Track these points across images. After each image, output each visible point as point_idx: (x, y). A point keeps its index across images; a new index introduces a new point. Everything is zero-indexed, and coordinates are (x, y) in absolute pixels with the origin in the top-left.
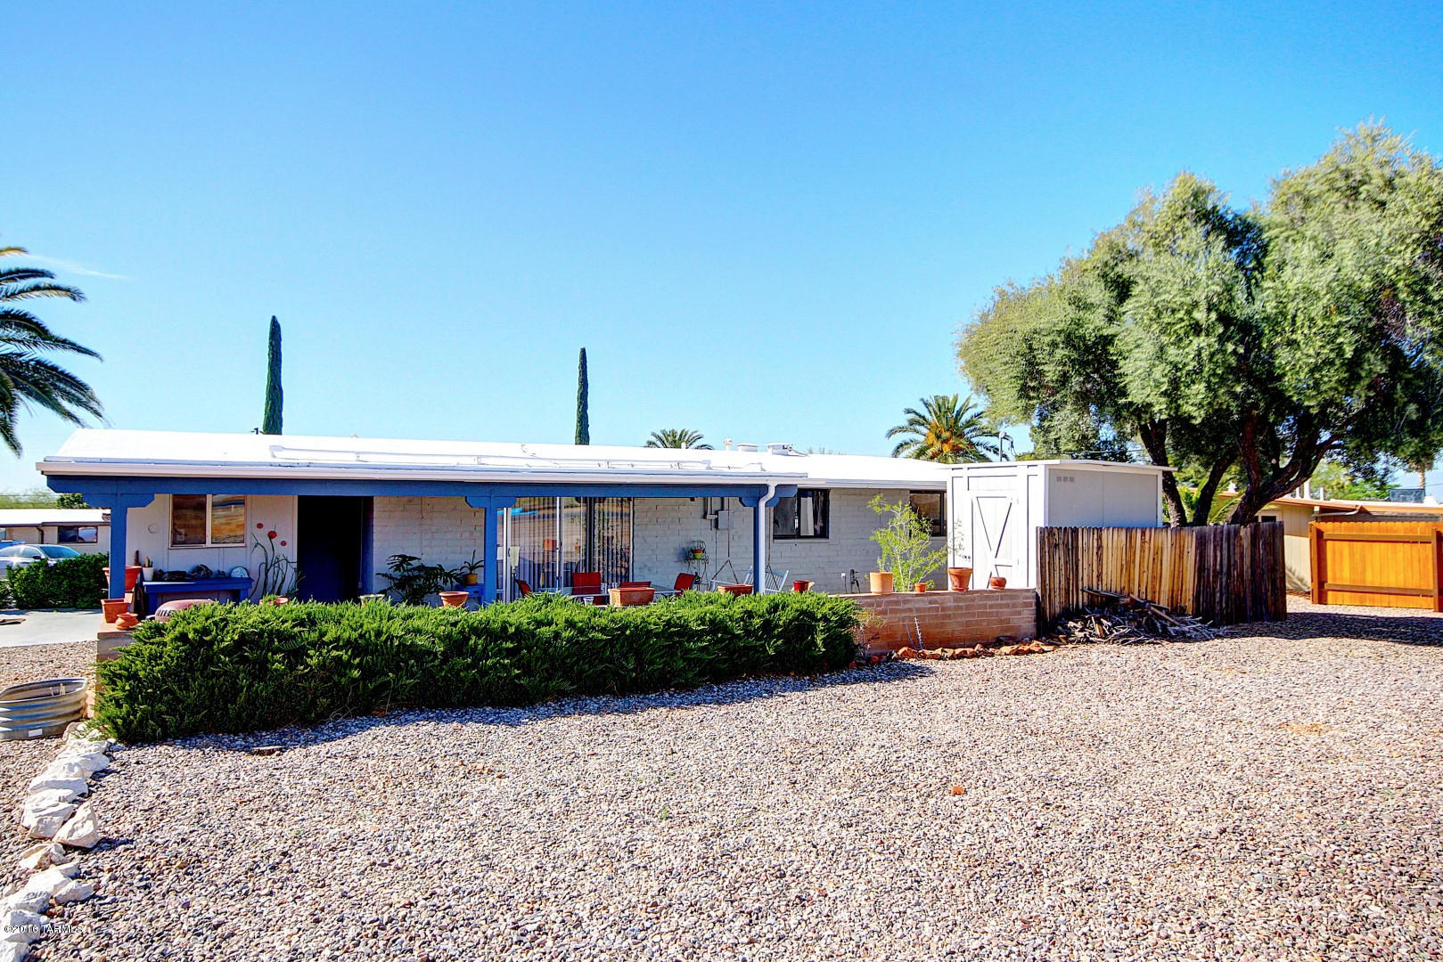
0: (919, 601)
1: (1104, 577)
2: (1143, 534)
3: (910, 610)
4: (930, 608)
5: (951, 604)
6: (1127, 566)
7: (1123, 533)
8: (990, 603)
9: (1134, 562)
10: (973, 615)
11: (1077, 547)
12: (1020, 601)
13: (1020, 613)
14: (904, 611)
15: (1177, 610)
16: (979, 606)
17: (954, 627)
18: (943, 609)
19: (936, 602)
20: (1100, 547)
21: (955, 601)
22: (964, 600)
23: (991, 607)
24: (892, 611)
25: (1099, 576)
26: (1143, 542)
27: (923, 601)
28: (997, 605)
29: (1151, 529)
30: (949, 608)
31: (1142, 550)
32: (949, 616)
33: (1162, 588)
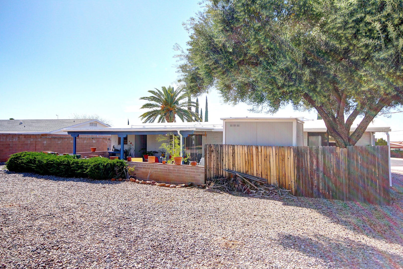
0: (160, 166)
1: (236, 165)
2: (257, 148)
3: (157, 169)
4: (164, 169)
5: (172, 169)
6: (249, 162)
7: (246, 148)
8: (187, 170)
9: (253, 160)
10: (180, 173)
11: (223, 153)
12: (200, 171)
13: (199, 175)
14: (156, 169)
15: (281, 185)
16: (182, 171)
17: (172, 176)
18: (169, 170)
19: (166, 167)
20: (234, 153)
21: (173, 168)
22: (177, 168)
23: (187, 171)
24: (152, 168)
25: (234, 165)
26: (258, 152)
27: (162, 166)
28: (189, 171)
29: (261, 147)
30: (171, 170)
31: (257, 155)
32: (171, 172)
33: (272, 174)
